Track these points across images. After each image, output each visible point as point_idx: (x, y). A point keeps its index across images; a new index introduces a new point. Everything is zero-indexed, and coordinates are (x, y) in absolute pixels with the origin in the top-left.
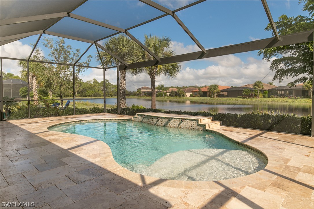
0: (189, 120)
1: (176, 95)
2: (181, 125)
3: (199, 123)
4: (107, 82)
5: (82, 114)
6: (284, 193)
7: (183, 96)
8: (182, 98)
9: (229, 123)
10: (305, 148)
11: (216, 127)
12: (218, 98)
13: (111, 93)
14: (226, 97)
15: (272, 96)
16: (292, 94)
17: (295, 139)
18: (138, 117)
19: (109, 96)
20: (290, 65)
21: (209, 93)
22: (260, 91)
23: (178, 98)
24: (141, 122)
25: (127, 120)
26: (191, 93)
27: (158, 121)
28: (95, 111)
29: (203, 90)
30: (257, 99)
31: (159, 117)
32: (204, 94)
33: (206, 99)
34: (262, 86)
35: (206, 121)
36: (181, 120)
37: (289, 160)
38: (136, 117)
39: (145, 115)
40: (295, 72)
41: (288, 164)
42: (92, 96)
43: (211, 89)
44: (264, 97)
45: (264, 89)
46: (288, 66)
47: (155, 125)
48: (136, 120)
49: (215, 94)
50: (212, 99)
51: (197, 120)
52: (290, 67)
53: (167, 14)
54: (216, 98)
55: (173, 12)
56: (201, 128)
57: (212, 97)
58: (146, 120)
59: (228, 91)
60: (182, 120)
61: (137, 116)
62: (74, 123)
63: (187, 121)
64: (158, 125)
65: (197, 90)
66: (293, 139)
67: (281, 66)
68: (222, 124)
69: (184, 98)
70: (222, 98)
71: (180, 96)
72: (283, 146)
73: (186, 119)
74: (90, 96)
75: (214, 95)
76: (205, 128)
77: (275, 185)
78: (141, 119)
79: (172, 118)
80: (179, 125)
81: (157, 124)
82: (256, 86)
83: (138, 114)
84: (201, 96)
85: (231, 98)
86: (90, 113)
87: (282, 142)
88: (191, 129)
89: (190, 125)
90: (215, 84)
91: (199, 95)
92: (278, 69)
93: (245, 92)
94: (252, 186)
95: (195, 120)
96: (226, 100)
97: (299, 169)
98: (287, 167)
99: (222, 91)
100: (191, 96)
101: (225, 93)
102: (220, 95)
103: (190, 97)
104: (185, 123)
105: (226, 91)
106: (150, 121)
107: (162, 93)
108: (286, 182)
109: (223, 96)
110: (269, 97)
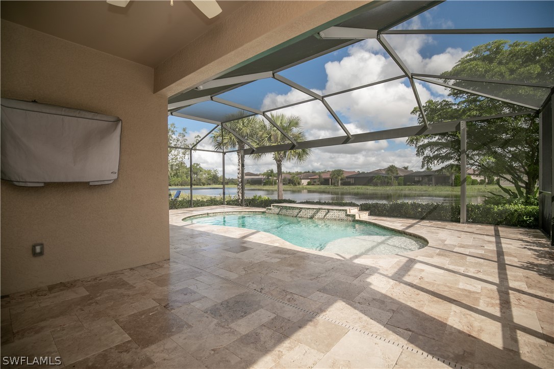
0: (337, 210)
1: (289, 183)
2: (327, 216)
3: (348, 213)
4: (198, 167)
5: (199, 206)
6: (447, 259)
7: (299, 184)
8: (298, 186)
9: (378, 213)
10: (456, 232)
11: (365, 216)
12: (343, 186)
13: (203, 181)
14: (353, 184)
15: (409, 183)
16: (432, 181)
17: (446, 226)
18: (274, 209)
19: (201, 185)
20: (436, 151)
21: (331, 180)
22: (394, 177)
23: (292, 186)
24: (278, 214)
25: (262, 212)
26: (309, 180)
27: (300, 212)
28: (212, 202)
29: (324, 176)
30: (392, 188)
31: (301, 208)
32: (326, 182)
33: (328, 188)
34: (397, 171)
35: (354, 211)
36: (327, 211)
37: (446, 240)
38: (270, 209)
39: (282, 206)
40: (441, 159)
41: (445, 243)
42: (178, 185)
43: (334, 175)
44: (399, 184)
45: (399, 175)
46: (434, 152)
47: (296, 216)
48: (270, 212)
49: (340, 182)
50: (336, 187)
51: (346, 210)
52: (436, 152)
53: (316, 99)
54: (340, 187)
55: (323, 97)
56: (350, 218)
57: (335, 186)
58: (284, 211)
59: (355, 178)
60: (329, 210)
61: (272, 207)
62: (201, 216)
63: (333, 211)
64: (299, 217)
65: (317, 177)
66: (444, 226)
67: (427, 152)
68: (370, 214)
69: (301, 186)
70: (348, 186)
71: (295, 185)
72: (437, 231)
73: (332, 210)
74: (175, 185)
75: (338, 182)
76: (355, 218)
77: (439, 255)
78: (277, 210)
79: (320, 209)
80: (324, 216)
81: (299, 215)
82: (389, 172)
83: (273, 206)
84: (322, 184)
85: (359, 186)
86: (208, 205)
87: (435, 228)
88: (339, 220)
89: (338, 216)
90: (339, 169)
91: (319, 183)
92: (424, 155)
93: (376, 179)
94: (423, 256)
95: (343, 210)
96: (353, 189)
97: (455, 246)
98: (445, 245)
99: (347, 177)
100: (309, 184)
101: (351, 179)
102: (345, 183)
103: (307, 185)
104: (331, 213)
105: (352, 178)
106: (290, 212)
107: (271, 180)
108: (447, 253)
109: (348, 184)
110: (405, 185)
